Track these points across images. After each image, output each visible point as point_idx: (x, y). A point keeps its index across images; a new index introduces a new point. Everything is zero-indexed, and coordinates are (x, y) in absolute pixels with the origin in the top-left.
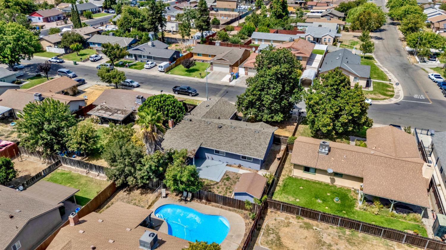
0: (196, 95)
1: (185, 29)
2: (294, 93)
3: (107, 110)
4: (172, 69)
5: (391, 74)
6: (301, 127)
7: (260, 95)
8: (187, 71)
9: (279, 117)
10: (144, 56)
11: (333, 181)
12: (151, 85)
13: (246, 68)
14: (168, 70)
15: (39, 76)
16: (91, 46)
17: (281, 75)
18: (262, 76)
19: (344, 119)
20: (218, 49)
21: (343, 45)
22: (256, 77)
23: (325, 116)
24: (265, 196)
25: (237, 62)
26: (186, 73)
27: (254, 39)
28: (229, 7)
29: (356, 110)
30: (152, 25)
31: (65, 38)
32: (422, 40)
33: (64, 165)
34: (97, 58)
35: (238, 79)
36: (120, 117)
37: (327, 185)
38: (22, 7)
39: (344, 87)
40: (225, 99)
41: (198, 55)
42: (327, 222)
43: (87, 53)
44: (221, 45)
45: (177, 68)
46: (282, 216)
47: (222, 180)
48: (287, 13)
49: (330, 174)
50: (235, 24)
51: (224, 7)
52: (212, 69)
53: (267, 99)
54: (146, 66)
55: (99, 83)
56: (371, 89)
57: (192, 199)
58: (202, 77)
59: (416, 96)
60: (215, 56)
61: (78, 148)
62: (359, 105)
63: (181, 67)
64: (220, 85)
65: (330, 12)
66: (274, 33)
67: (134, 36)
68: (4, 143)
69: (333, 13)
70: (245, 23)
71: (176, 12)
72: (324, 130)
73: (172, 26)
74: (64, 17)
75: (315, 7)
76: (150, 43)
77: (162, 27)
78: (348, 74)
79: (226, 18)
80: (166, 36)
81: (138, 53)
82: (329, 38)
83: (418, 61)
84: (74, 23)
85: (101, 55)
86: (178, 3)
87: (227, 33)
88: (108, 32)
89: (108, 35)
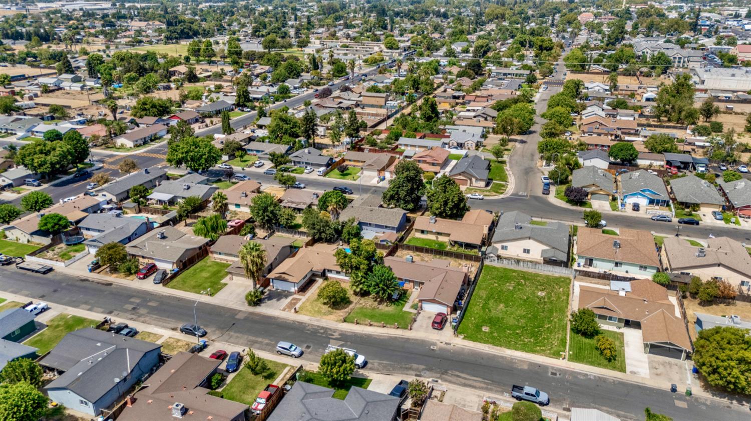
0: (352, 193)
1: (336, 137)
2: (420, 190)
3: (292, 202)
4: (328, 173)
5: (513, 177)
6: (427, 213)
7: (398, 191)
9: (411, 206)
10: (303, 163)
11: (437, 238)
12: (314, 186)
13: (390, 172)
14: (325, 174)
15: (220, 180)
16: (249, 152)
17: (411, 178)
18: (399, 179)
19: (450, 205)
20: (367, 155)
21: (486, 149)
22: (395, 179)
23: (438, 203)
24: (397, 242)
25: (384, 167)
26: (341, 176)
27: (401, 145)
28: (376, 104)
29: (456, 199)
30: (305, 133)
31: (227, 146)
33: (276, 233)
34: (261, 164)
35: (384, 181)
36: (304, 207)
37: (434, 241)
38: (158, 109)
40: (373, 195)
41: (350, 160)
42: (428, 253)
43: (248, 159)
44: (370, 151)
45: (332, 172)
46: (405, 252)
48: (437, 114)
49: (435, 234)
50: (382, 127)
51: (371, 103)
52: (362, 173)
53: (402, 194)
54: (306, 171)
55: (274, 185)
56: (489, 188)
58: (355, 180)
59: (521, 193)
60: (364, 162)
61: (286, 222)
62: (457, 195)
63: (336, 171)
64: (370, 186)
65: (483, 112)
66: (421, 138)
67: (287, 143)
68: (237, 221)
69: (487, 113)
70: (392, 125)
71: (320, 112)
72: (437, 212)
73: (321, 130)
74: (202, 117)
75: (472, 103)
76: (306, 150)
77: (313, 134)
78: (470, 177)
79: (373, 118)
80: (316, 141)
81: (297, 159)
82: (471, 144)
83: (544, 164)
84: (223, 128)
85: (263, 161)
86: (317, 96)
87: (375, 137)
88: (261, 138)
89: (263, 142)
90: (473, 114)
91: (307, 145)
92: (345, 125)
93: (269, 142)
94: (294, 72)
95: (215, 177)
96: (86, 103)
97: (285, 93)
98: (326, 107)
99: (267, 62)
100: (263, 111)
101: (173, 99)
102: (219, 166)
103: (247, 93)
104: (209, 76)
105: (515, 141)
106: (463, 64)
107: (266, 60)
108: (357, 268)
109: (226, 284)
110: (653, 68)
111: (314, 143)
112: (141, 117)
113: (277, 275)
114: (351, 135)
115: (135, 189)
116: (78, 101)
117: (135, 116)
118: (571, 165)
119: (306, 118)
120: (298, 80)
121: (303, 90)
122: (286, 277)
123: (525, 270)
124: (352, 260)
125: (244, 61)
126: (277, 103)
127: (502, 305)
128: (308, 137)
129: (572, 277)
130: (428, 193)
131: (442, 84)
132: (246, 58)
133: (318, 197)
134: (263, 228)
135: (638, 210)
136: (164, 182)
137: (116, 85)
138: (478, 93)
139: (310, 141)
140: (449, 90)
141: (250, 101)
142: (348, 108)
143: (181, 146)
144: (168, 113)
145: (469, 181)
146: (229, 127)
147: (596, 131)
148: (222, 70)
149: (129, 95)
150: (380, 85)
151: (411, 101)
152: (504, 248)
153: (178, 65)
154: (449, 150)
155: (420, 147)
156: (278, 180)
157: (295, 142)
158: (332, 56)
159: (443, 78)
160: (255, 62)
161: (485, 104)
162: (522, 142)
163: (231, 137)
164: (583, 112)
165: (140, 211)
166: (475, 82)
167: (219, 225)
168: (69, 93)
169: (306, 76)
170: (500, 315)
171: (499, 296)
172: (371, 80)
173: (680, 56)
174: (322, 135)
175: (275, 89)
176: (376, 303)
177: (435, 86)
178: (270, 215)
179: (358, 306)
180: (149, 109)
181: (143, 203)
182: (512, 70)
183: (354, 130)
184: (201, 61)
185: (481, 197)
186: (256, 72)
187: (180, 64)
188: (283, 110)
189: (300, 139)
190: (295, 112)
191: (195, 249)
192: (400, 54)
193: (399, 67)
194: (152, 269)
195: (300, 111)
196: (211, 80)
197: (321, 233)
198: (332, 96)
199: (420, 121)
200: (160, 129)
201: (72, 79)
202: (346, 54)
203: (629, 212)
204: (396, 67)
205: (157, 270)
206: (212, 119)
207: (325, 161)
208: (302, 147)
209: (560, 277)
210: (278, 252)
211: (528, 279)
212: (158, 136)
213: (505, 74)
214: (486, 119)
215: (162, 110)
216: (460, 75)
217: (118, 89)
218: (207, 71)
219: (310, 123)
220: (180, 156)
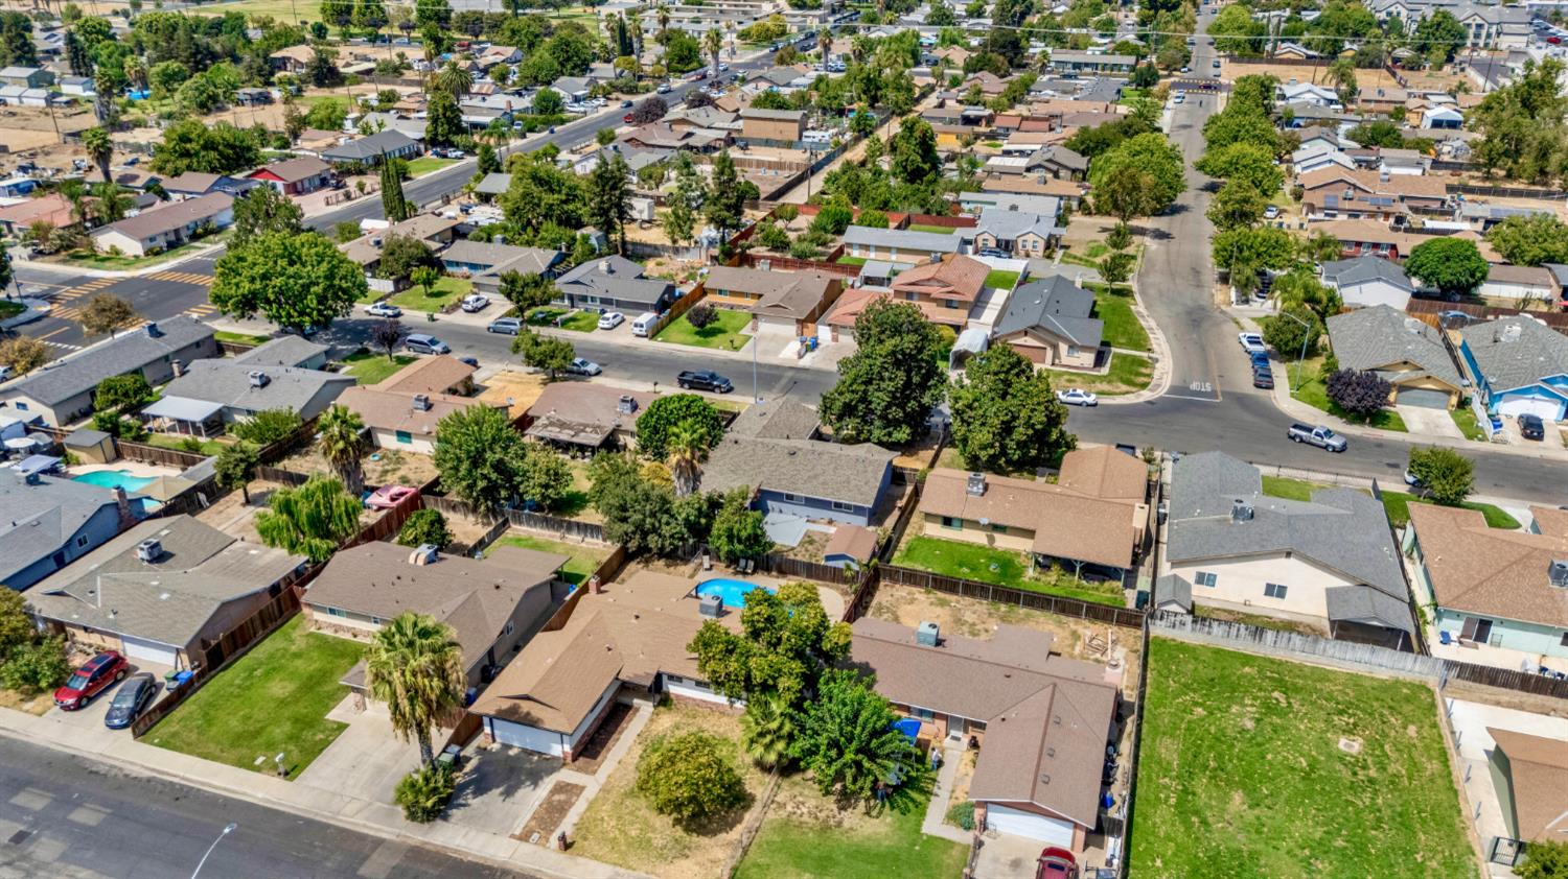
0: (730, 390)
1: (681, 225)
2: (929, 388)
3: (563, 425)
4: (663, 328)
5: (1160, 334)
6: (948, 453)
7: (865, 392)
8: (697, 333)
9: (903, 434)
10: (593, 299)
11: (991, 539)
12: (626, 370)
13: (834, 327)
14: (655, 332)
15: (364, 353)
16: (449, 270)
17: (904, 354)
18: (867, 357)
19: (1020, 433)
20: (767, 277)
21: (1070, 256)
22: (857, 358)
23: (985, 430)
24: (875, 560)
25: (813, 311)
26: (697, 338)
27: (850, 245)
28: (779, 137)
29: (1040, 418)
30: (599, 215)
31: (392, 254)
32: (1241, 251)
33: (513, 526)
34: (480, 304)
35: (817, 352)
36: (595, 439)
37: (981, 547)
38: (221, 154)
39: (1018, 375)
40: (793, 398)
41: (720, 292)
42: (973, 595)
43: (447, 289)
44: (775, 262)
45: (672, 326)
46: (903, 591)
47: (801, 544)
48: (935, 163)
49: (985, 528)
50: (798, 196)
51: (764, 136)
52: (755, 329)
53: (879, 399)
54: (602, 323)
55: (511, 367)
56: (1105, 371)
57: (754, 571)
58: (736, 349)
59: (1194, 386)
60: (760, 296)
61: (543, 495)
62: (1042, 408)
63: (683, 322)
64: (777, 367)
65: (1049, 156)
66: (899, 227)
67: (553, 244)
68: (396, 490)
69: (1056, 159)
70: (823, 193)
71: (638, 160)
72: (984, 455)
73: (640, 207)
74: (334, 176)
75: (1014, 135)
76: (603, 264)
77: (621, 218)
78: (1052, 338)
79: (771, 173)
80: (629, 237)
81: (577, 290)
82: (1034, 241)
83: (1233, 298)
84: (386, 204)
85: (485, 295)
86: (629, 120)
87: (780, 224)
88: (482, 229)
89: (489, 240)
90: (1022, 162)
91: (605, 249)
92: (704, 195)
93: (504, 241)
94: (574, 59)
95: (351, 341)
96: (50, 138)
97: (550, 110)
98: (653, 146)
99: (511, 38)
100: (492, 158)
101: (270, 127)
102: (362, 310)
103: (457, 111)
104: (369, 72)
105: (1142, 232)
106: (974, 42)
107: (508, 33)
108: (768, 688)
109: (342, 727)
110: (1423, 48)
111: (624, 242)
112: (176, 173)
113: (506, 705)
114: (721, 223)
115: (109, 388)
116: (33, 134)
117: (161, 170)
118: (1319, 302)
119: (600, 176)
120: (583, 81)
121: (595, 103)
122: (536, 711)
123: (1280, 654)
124: (752, 663)
125: (457, 36)
126: (531, 137)
127: (1237, 798)
128: (608, 227)
129: (1433, 682)
130: (956, 400)
131: (932, 88)
132: (460, 29)
133: (635, 408)
134: (475, 510)
135: (1540, 437)
136: (198, 366)
137: (135, 92)
138: (1021, 109)
139: (613, 237)
140: (950, 103)
141: (461, 130)
142: (708, 149)
143: (250, 259)
144: (250, 162)
145: (1049, 353)
146: (402, 200)
147: (1347, 205)
148: (401, 56)
149: (161, 116)
150: (786, 91)
151: (864, 130)
152: (1201, 579)
153: (294, 44)
154: (978, 258)
155: (900, 250)
156: (522, 354)
157: (574, 239)
158: (665, 21)
159: (933, 75)
160: (482, 38)
161: (1050, 136)
162: (1160, 235)
163: (403, 229)
164: (1297, 156)
165: (119, 455)
166: (1011, 83)
167: (336, 512)
168: (13, 114)
169: (604, 71)
170: (1242, 842)
171: (1219, 757)
172: (761, 78)
173: (1479, 21)
174: (645, 224)
175: (526, 102)
176: (830, 803)
177: (917, 92)
178: (494, 476)
179: (771, 815)
180: (197, 154)
181: (129, 428)
182: (1091, 54)
183: (728, 208)
184: (351, 36)
185: (1091, 399)
186: (482, 62)
187: (303, 41)
188: (545, 155)
189: (585, 231)
190: (575, 158)
191: (255, 595)
192: (823, 20)
193: (827, 48)
194: (111, 669)
195: (587, 157)
196: (373, 81)
197: (645, 534)
198: (667, 117)
199: (893, 182)
200: (221, 206)
201: (29, 79)
202: (697, 21)
203: (1513, 442)
204: (819, 49)
205: (127, 671)
206: (363, 179)
207: (653, 293)
208: (592, 254)
209: (1396, 684)
210: (513, 607)
211: (1297, 690)
212: (213, 225)
213: (1077, 66)
214: (1056, 175)
215: (234, 156)
216: (972, 67)
217: (140, 101)
218: (366, 59)
219: (611, 186)
220: (246, 287)
